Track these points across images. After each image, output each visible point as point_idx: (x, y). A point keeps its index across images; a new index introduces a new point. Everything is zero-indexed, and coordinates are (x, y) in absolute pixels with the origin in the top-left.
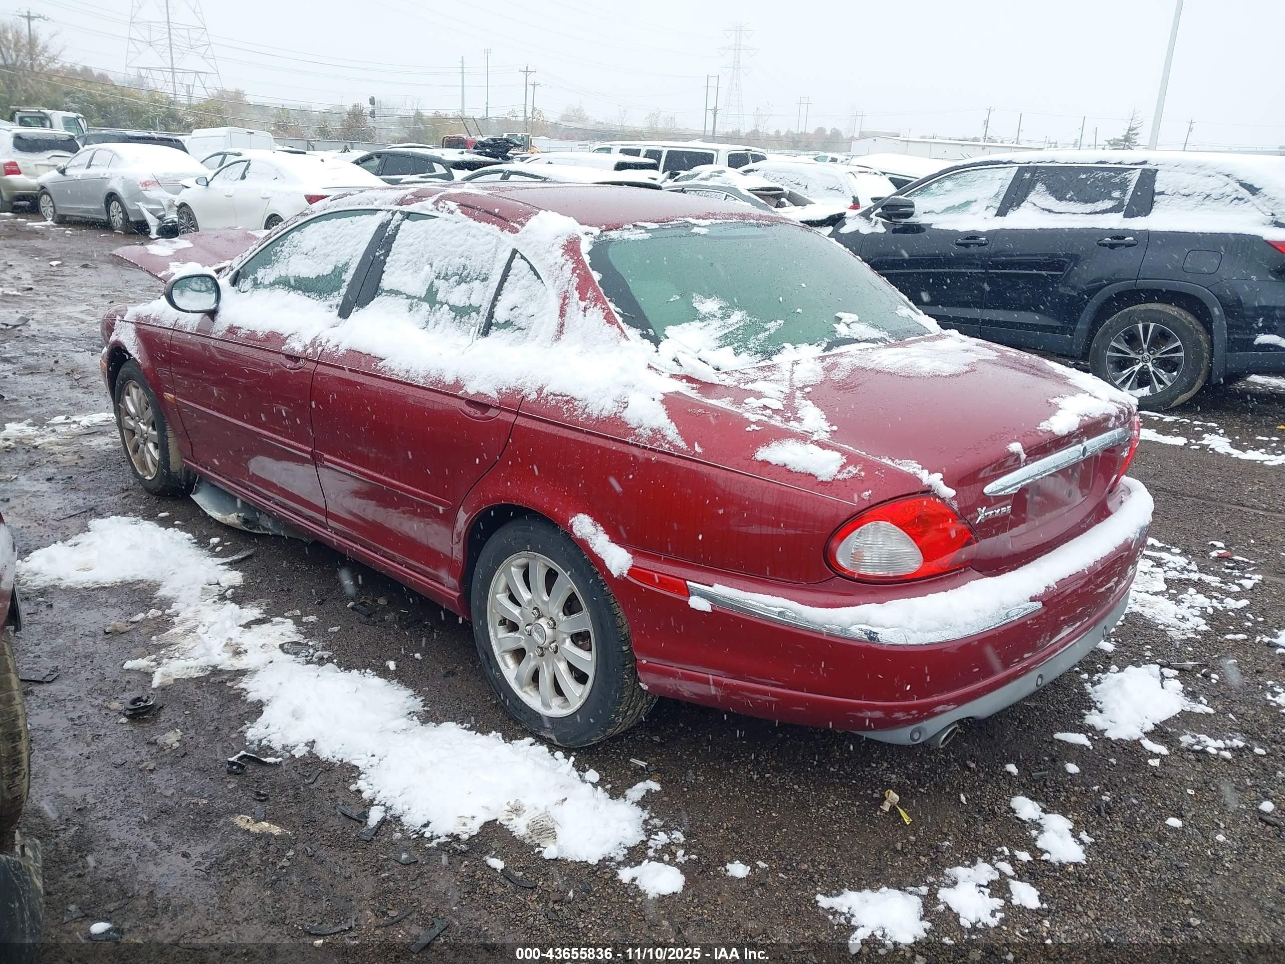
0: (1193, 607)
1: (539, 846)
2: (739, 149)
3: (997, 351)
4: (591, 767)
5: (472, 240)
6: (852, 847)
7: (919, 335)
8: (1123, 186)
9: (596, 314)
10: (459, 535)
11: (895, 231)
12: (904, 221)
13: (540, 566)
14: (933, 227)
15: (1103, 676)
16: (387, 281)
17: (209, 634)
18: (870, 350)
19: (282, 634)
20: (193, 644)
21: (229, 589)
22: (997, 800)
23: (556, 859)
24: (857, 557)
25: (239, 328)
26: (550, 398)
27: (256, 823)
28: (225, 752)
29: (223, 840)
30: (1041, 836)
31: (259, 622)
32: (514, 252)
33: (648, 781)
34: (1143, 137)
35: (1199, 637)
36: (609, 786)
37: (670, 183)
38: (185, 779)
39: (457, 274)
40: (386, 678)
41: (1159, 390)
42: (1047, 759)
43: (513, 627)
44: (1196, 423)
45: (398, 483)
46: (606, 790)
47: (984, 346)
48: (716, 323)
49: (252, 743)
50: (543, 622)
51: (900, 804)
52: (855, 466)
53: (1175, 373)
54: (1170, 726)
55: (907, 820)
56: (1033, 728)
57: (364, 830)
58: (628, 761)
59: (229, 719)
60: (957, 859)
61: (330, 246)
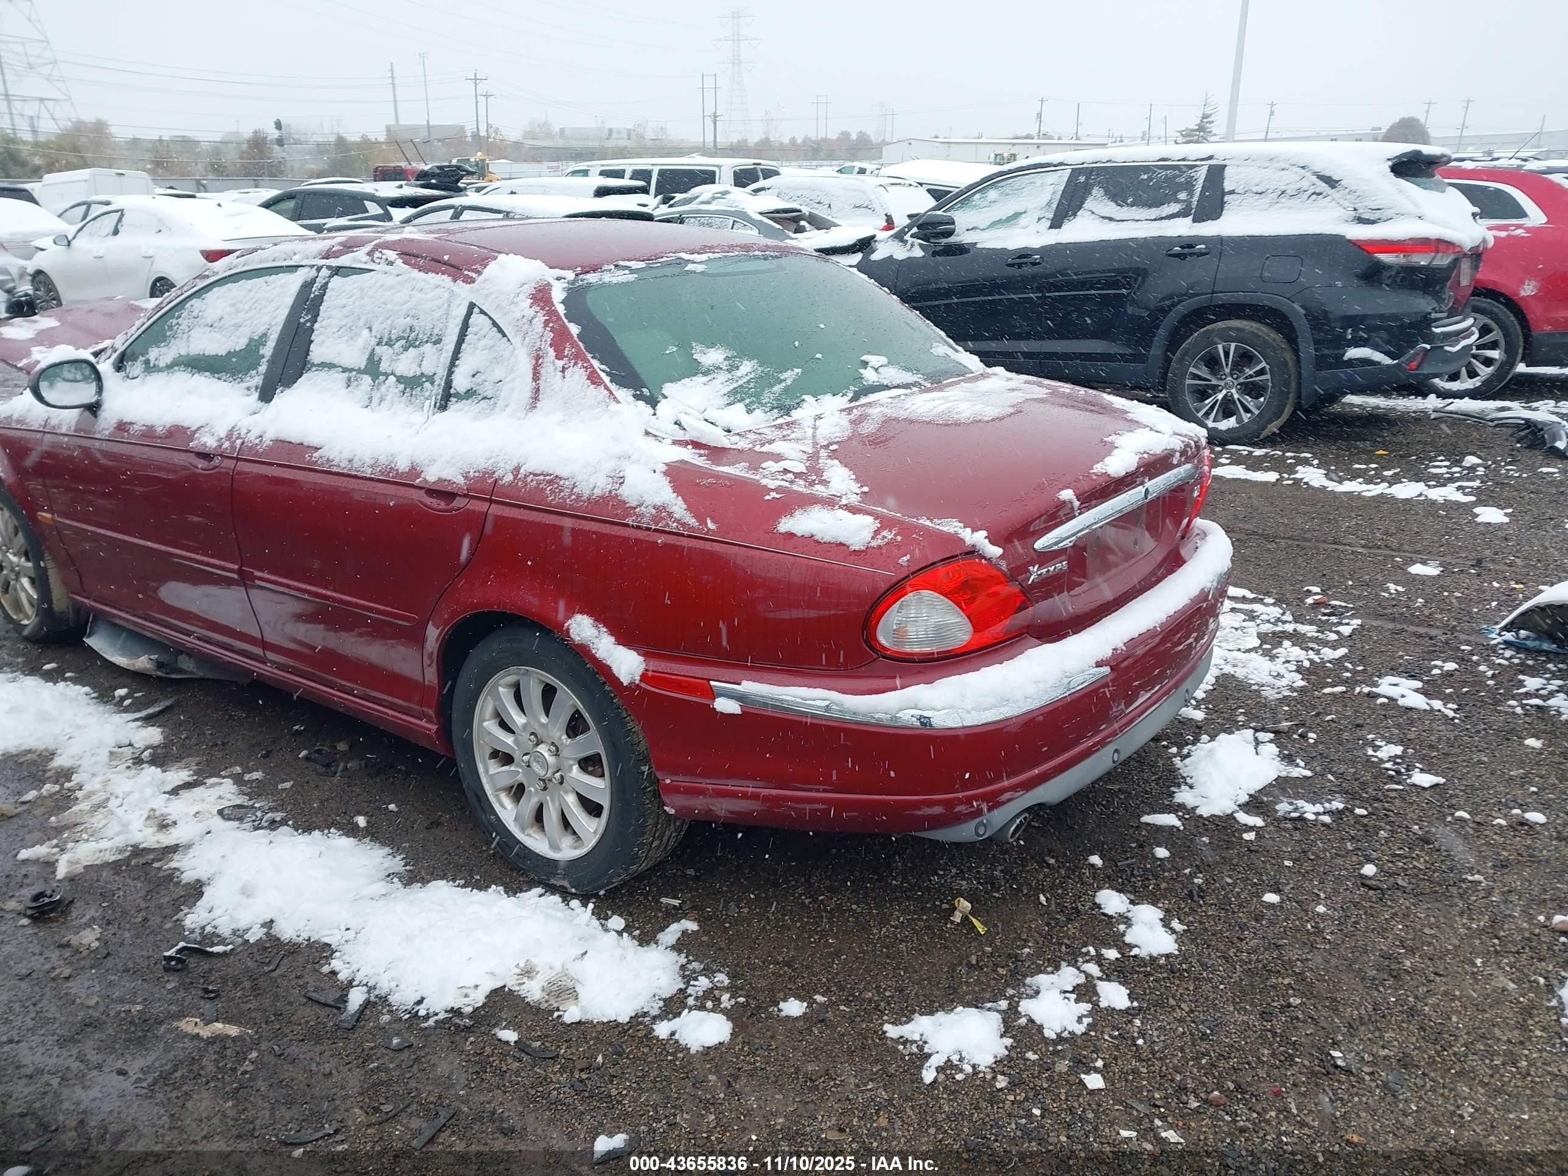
0: (1288, 662)
1: (558, 1010)
2: (746, 163)
3: (1048, 387)
4: (613, 913)
5: (418, 295)
6: (921, 967)
7: (959, 375)
8: (1189, 186)
9: (577, 375)
10: (431, 655)
11: (935, 254)
12: (944, 241)
13: (534, 681)
14: (979, 246)
15: (1193, 748)
16: (317, 353)
17: (124, 807)
18: (903, 397)
19: (220, 798)
20: (104, 822)
21: (145, 750)
22: (1080, 897)
23: (579, 1022)
24: (899, 633)
25: (131, 423)
26: (529, 479)
27: (206, 1025)
28: (159, 947)
29: (167, 1049)
30: (1129, 930)
31: (188, 786)
32: (472, 306)
33: (683, 921)
34: (1219, 127)
35: (1295, 694)
36: (637, 932)
37: (664, 209)
38: (111, 984)
39: (402, 338)
40: (355, 837)
41: (1246, 420)
42: (1133, 845)
43: (507, 759)
44: (1288, 454)
45: (349, 598)
46: (634, 937)
47: (1034, 383)
48: (722, 377)
49: (192, 932)
50: (543, 749)
51: (973, 912)
52: (890, 531)
53: (1262, 399)
54: (1266, 795)
55: (981, 929)
56: (1117, 814)
57: (343, 1017)
58: (658, 902)
59: (160, 907)
60: (1040, 966)
61: (240, 315)
